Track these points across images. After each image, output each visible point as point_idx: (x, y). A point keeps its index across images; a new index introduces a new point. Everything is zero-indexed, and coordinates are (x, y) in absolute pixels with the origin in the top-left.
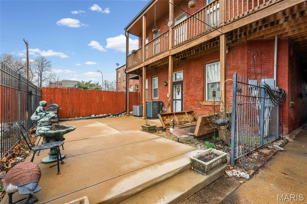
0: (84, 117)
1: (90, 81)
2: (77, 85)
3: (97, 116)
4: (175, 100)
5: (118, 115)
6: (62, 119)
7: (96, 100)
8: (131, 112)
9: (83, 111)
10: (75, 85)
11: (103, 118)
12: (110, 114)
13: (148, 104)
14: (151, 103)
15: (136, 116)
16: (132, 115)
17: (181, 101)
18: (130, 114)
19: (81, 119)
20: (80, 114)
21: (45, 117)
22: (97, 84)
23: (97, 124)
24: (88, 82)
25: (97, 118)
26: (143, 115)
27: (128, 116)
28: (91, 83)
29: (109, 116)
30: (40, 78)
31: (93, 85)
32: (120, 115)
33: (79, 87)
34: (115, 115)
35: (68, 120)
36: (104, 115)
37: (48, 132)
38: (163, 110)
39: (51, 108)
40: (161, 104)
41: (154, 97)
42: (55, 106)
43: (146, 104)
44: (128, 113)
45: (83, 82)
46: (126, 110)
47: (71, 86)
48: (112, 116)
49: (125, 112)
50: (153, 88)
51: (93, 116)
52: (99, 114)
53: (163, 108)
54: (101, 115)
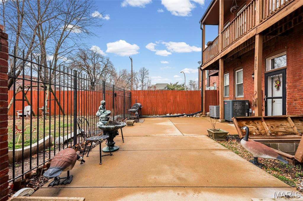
0: (160, 115)
1: (177, 83)
2: (167, 87)
3: (172, 115)
4: (272, 98)
5: (192, 115)
6: (144, 116)
7: (171, 100)
8: (208, 113)
9: (160, 110)
10: (165, 87)
11: (177, 117)
12: (184, 114)
13: (226, 103)
14: (231, 103)
15: (213, 118)
16: (209, 116)
17: (282, 99)
18: (207, 115)
19: (158, 117)
20: (157, 112)
21: (104, 114)
22: (183, 85)
23: (168, 123)
24: (175, 84)
25: (171, 117)
26: (220, 117)
27: (203, 117)
28: (178, 84)
29: (183, 115)
30: (142, 84)
31: (179, 86)
32: (194, 116)
33: (168, 89)
34: (190, 115)
35: (147, 117)
36: (179, 114)
37: (102, 126)
38: (250, 112)
39: (134, 107)
40: (247, 104)
41: (238, 95)
42: (137, 105)
43: (224, 104)
44: (204, 113)
45: (171, 84)
46: (202, 110)
47: (162, 88)
48: (186, 116)
49: (201, 112)
50: (236, 84)
51: (168, 115)
52: (174, 113)
53: (250, 109)
54: (176, 114)
